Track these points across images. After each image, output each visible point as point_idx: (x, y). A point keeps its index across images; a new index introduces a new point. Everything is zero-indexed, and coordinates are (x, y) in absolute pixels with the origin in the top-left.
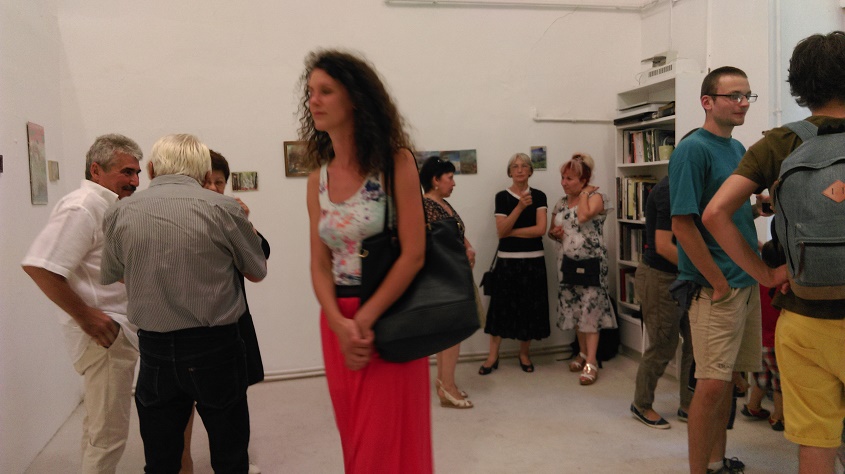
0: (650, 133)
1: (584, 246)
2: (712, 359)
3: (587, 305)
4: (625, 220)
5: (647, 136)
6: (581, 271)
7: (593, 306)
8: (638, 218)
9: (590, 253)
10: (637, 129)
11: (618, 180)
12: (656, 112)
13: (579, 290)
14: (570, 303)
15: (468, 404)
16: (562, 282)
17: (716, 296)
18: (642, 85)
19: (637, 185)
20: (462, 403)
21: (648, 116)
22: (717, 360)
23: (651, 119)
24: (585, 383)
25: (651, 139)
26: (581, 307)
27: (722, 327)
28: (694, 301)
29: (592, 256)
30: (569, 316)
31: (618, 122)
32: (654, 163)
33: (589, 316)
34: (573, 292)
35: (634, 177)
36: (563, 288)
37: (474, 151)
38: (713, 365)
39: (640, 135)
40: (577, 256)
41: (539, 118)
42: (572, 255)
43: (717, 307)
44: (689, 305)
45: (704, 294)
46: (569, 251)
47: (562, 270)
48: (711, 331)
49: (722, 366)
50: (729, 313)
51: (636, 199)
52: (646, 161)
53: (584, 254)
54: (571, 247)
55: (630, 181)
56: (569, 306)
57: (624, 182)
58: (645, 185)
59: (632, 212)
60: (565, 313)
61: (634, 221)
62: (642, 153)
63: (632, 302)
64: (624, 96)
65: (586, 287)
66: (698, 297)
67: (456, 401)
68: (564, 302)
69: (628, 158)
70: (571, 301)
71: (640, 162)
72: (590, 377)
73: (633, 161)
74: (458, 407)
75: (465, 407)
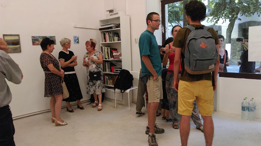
0: (111, 33)
1: (96, 68)
2: (155, 96)
3: (98, 86)
4: (104, 59)
5: (110, 34)
6: (95, 76)
7: (99, 86)
8: (108, 59)
9: (98, 70)
10: (107, 32)
11: (101, 47)
12: (114, 27)
13: (94, 82)
14: (92, 86)
15: (66, 124)
16: (89, 80)
17: (155, 78)
18: (107, 18)
19: (108, 49)
20: (64, 124)
21: (111, 28)
22: (157, 97)
23: (112, 29)
24: (100, 110)
25: (111, 35)
26: (95, 87)
27: (157, 87)
28: (148, 80)
29: (98, 71)
30: (92, 90)
31: (100, 29)
32: (113, 42)
33: (98, 89)
34: (93, 82)
35: (106, 46)
36: (89, 81)
37: (55, 36)
38: (156, 98)
39: (108, 33)
40: (94, 71)
41: (76, 27)
42: (92, 71)
43: (155, 82)
44: (147, 81)
45: (151, 78)
46: (91, 69)
47: (89, 76)
48: (154, 89)
49: (158, 98)
50: (158, 83)
51: (108, 53)
52: (110, 41)
53: (96, 70)
54: (92, 68)
55: (105, 48)
56: (92, 87)
57: (104, 48)
58: (110, 49)
59: (107, 57)
60: (91, 89)
61: (107, 60)
62: (109, 39)
63: (107, 84)
64: (101, 21)
65: (97, 80)
66: (150, 79)
67: (61, 123)
68: (90, 86)
69: (104, 41)
70: (92, 85)
71: (108, 42)
72: (101, 108)
73: (106, 41)
74: (62, 125)
75: (65, 125)
